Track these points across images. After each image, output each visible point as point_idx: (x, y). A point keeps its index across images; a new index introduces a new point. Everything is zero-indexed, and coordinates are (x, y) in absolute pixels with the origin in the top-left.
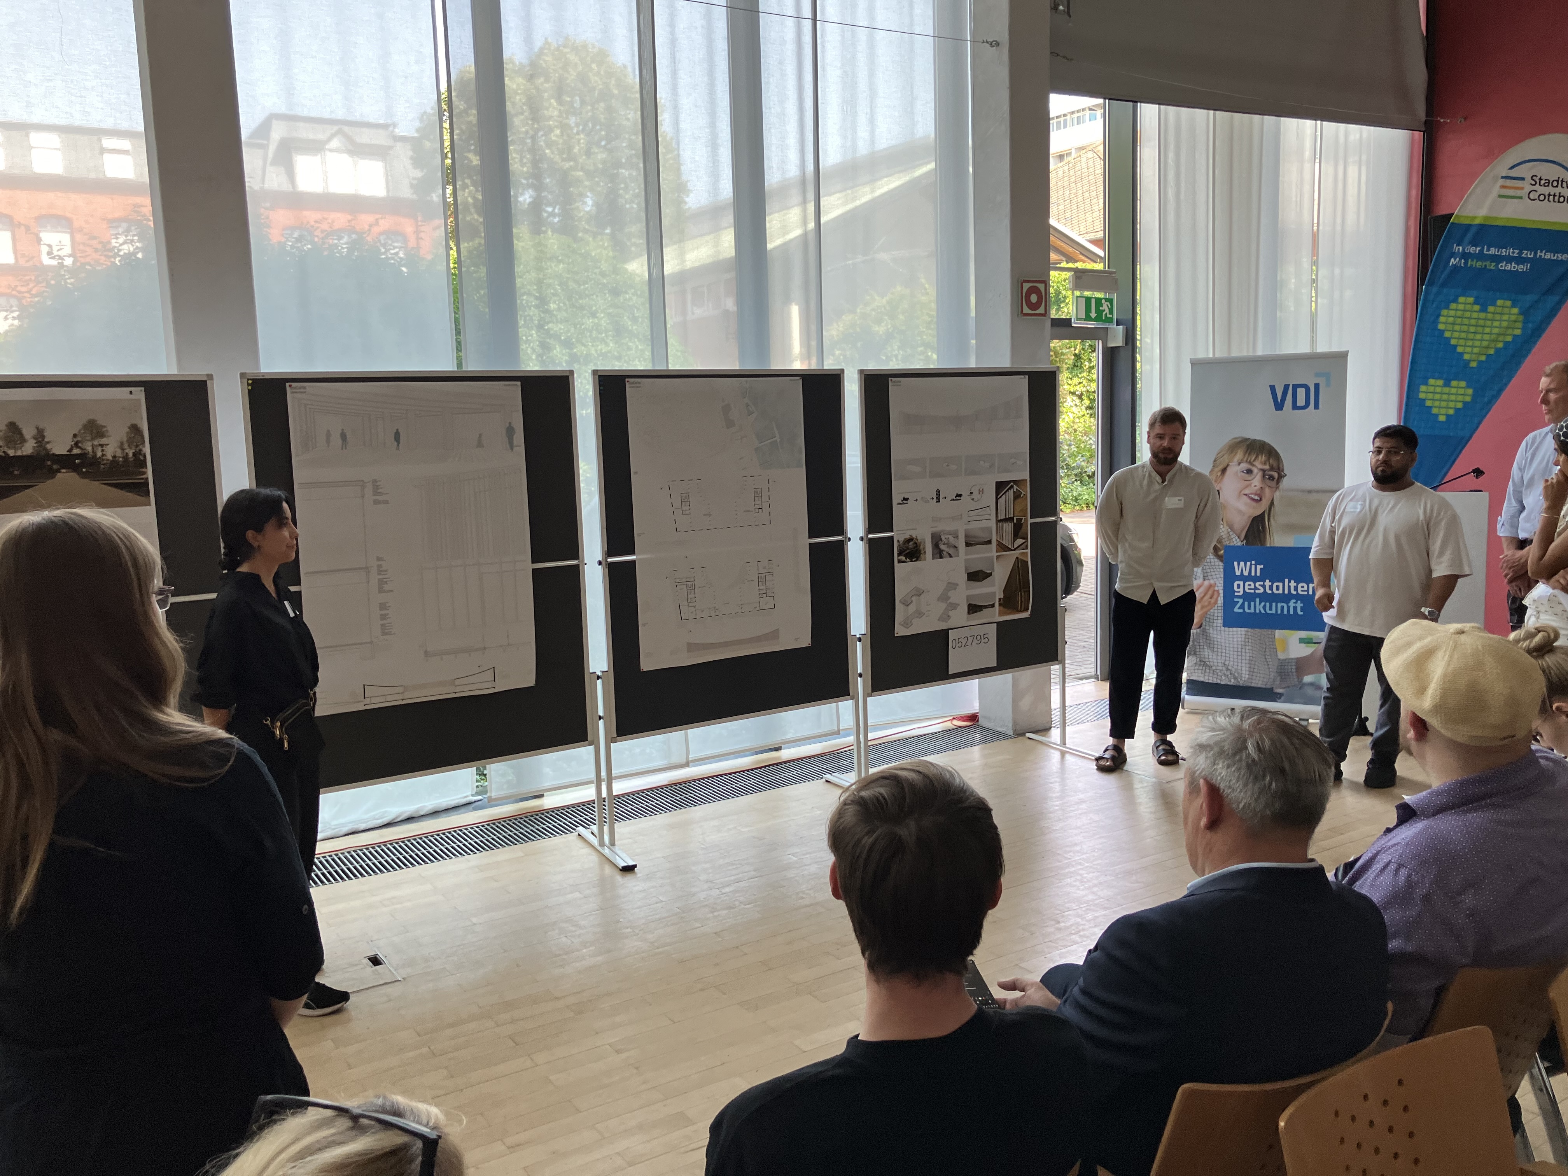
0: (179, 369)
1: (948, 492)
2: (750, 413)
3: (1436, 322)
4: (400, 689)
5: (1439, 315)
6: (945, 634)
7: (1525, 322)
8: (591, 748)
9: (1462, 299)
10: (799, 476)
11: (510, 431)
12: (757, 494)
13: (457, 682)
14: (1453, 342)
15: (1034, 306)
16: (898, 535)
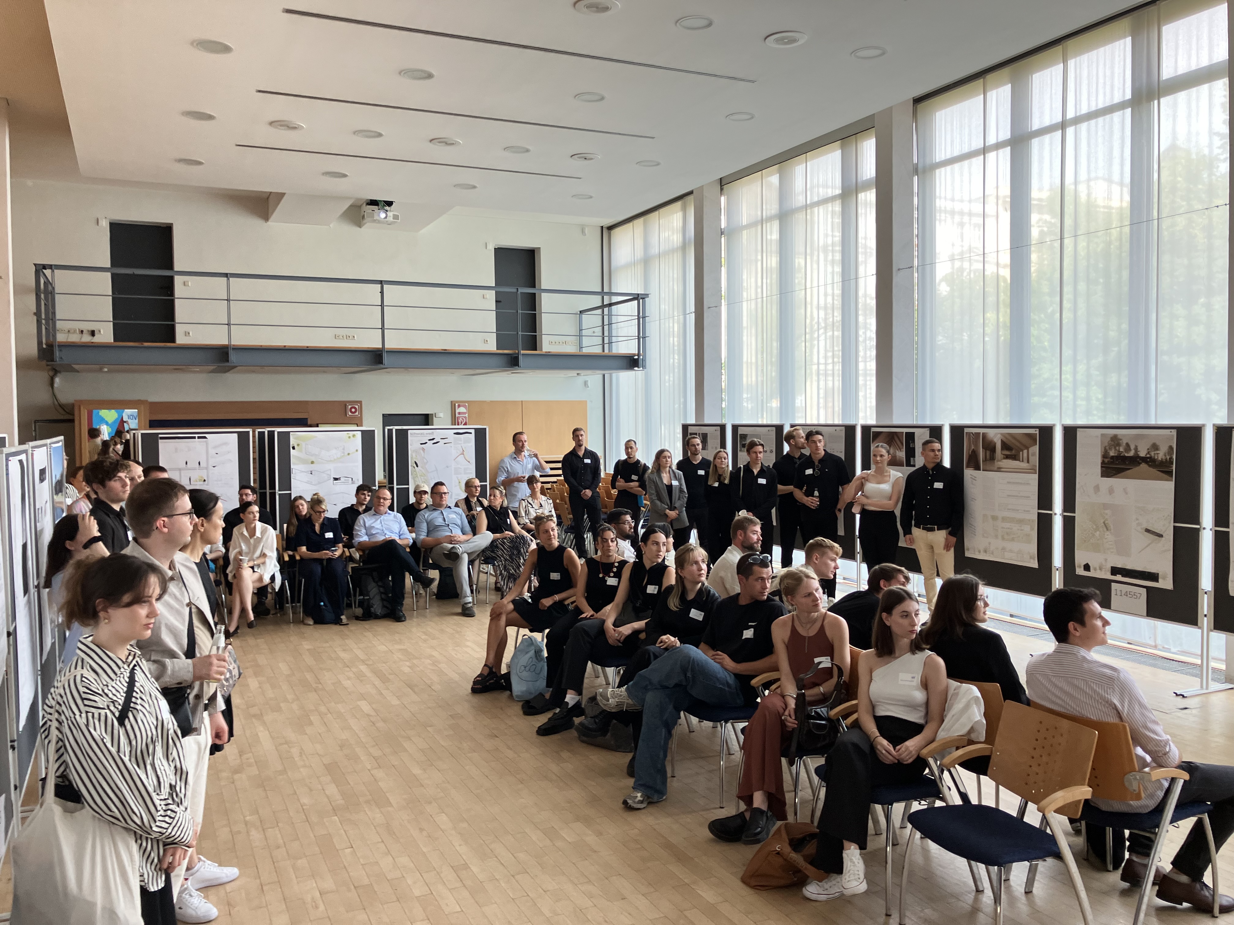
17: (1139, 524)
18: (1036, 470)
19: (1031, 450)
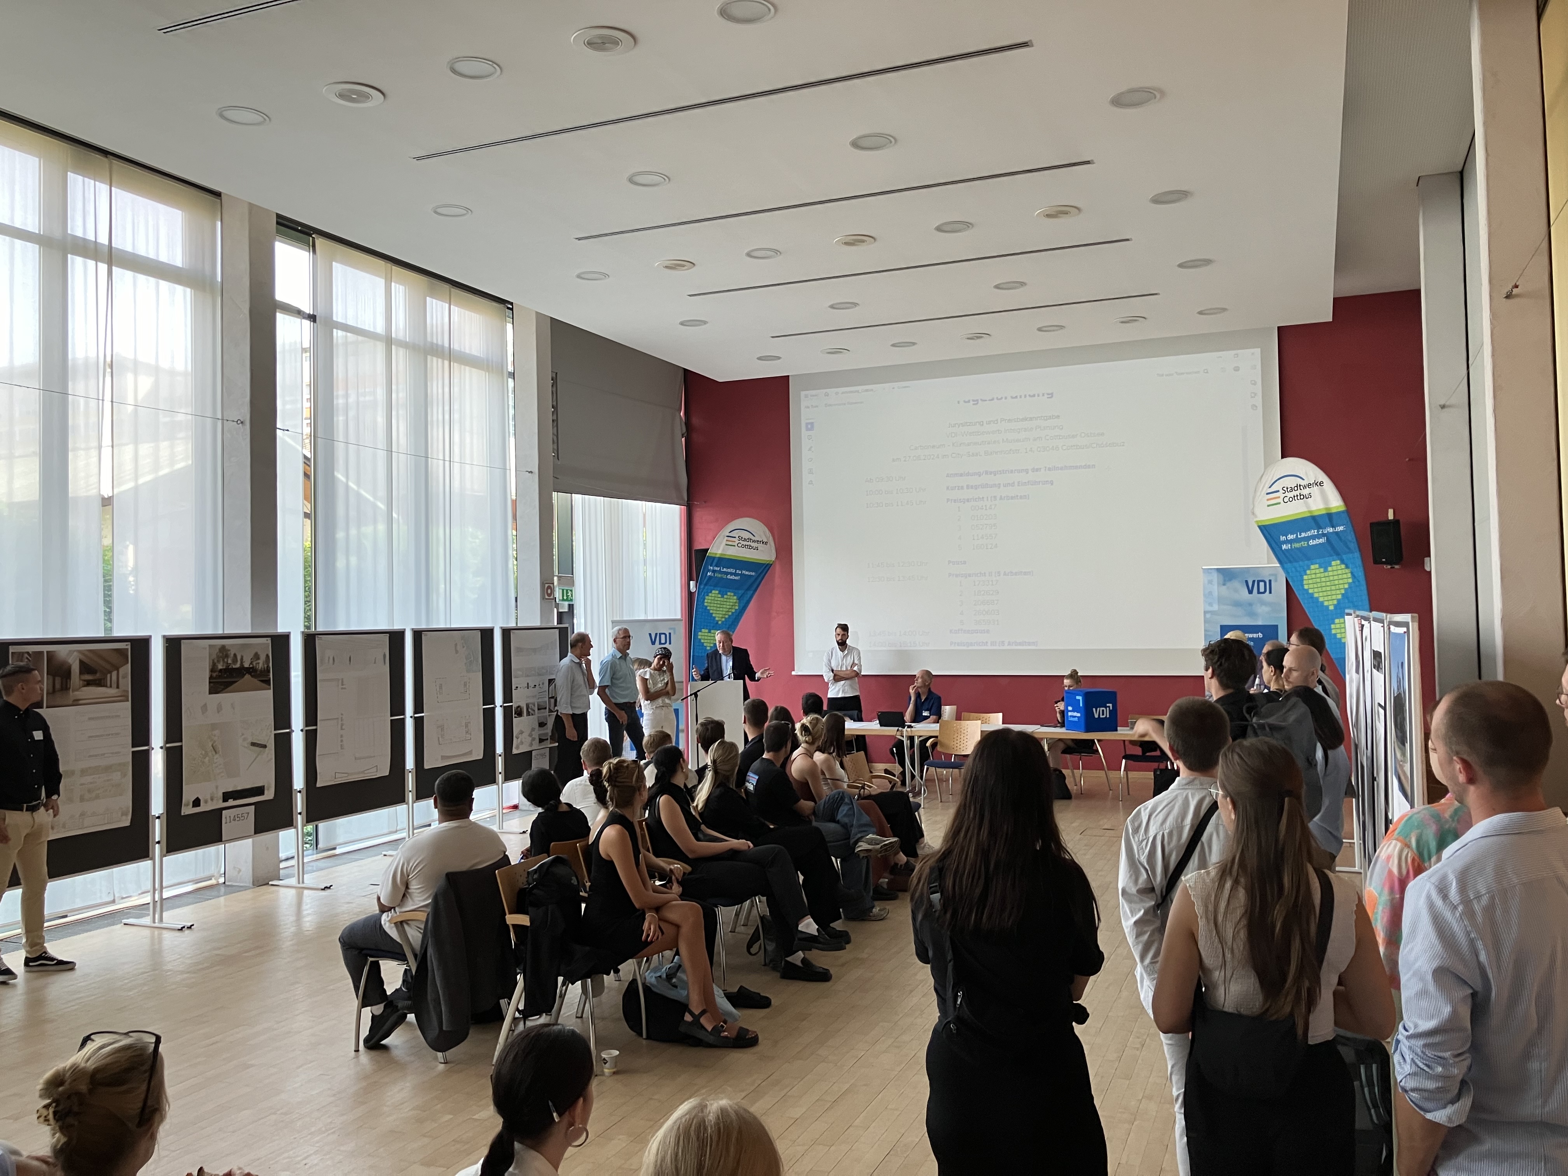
0: (252, 630)
1: (531, 685)
2: (464, 647)
3: (703, 602)
4: (346, 775)
5: (704, 599)
6: (531, 752)
7: (739, 603)
8: (405, 806)
9: (713, 592)
10: (480, 675)
11: (385, 656)
12: (465, 685)
13: (366, 772)
14: (711, 612)
15: (549, 595)
16: (514, 704)
17: (245, 739)
18: (128, 697)
19: (121, 670)
